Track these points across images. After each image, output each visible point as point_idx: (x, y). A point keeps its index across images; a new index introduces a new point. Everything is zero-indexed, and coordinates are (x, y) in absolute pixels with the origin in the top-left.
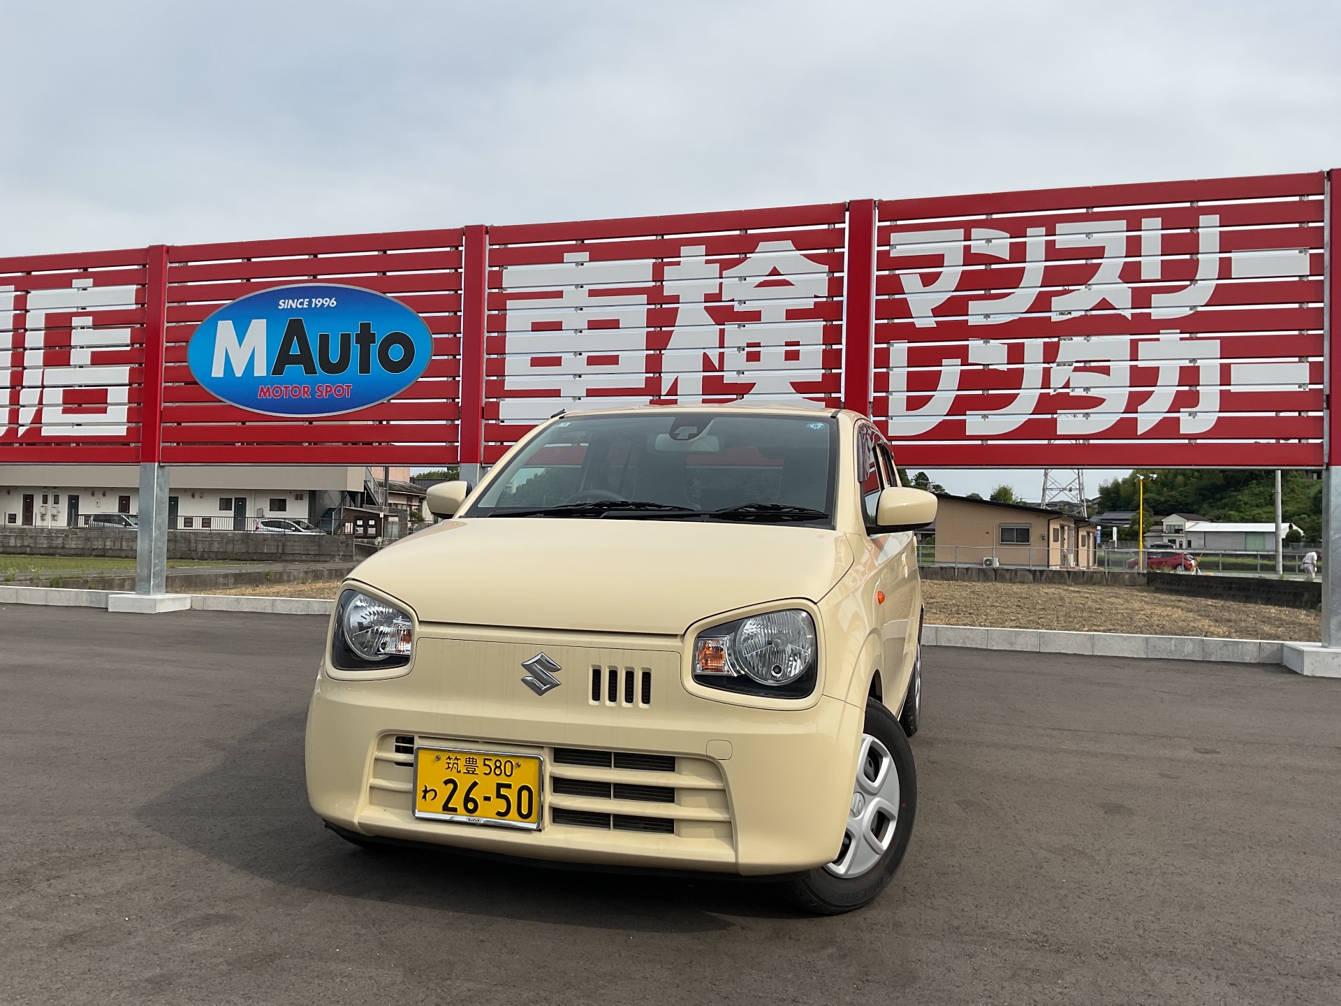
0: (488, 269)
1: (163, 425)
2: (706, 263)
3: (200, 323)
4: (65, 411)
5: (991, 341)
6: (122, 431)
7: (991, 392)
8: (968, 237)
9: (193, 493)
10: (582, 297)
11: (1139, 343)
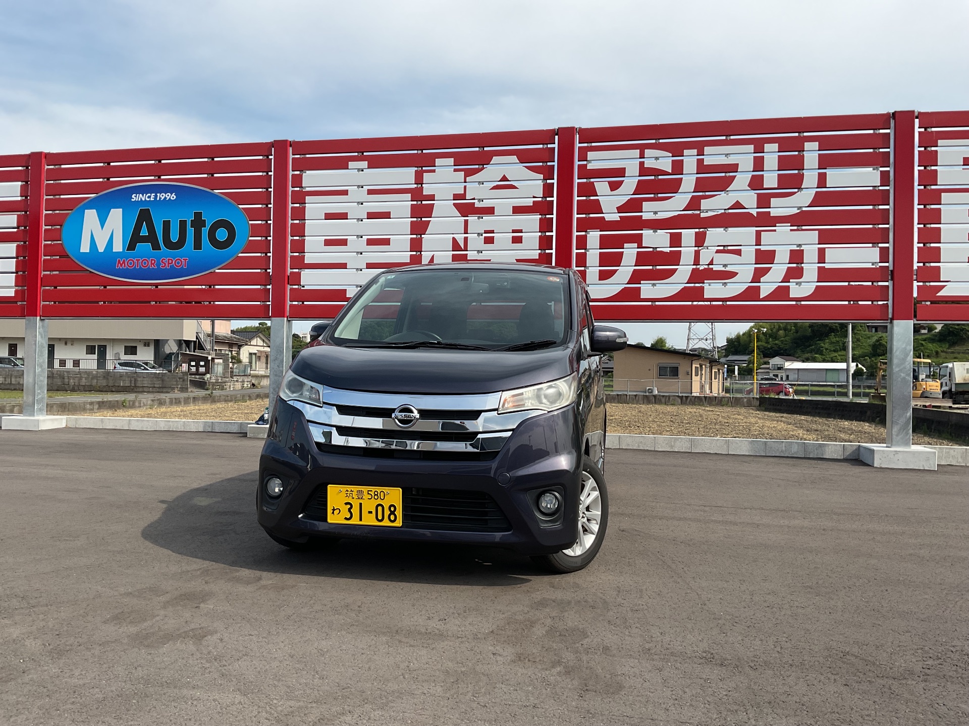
0: (291, 173)
1: (43, 288)
2: (454, 171)
3: (70, 212)
5: (658, 231)
6: (11, 293)
7: (658, 267)
8: (642, 156)
9: (66, 341)
10: (362, 194)
11: (762, 233)
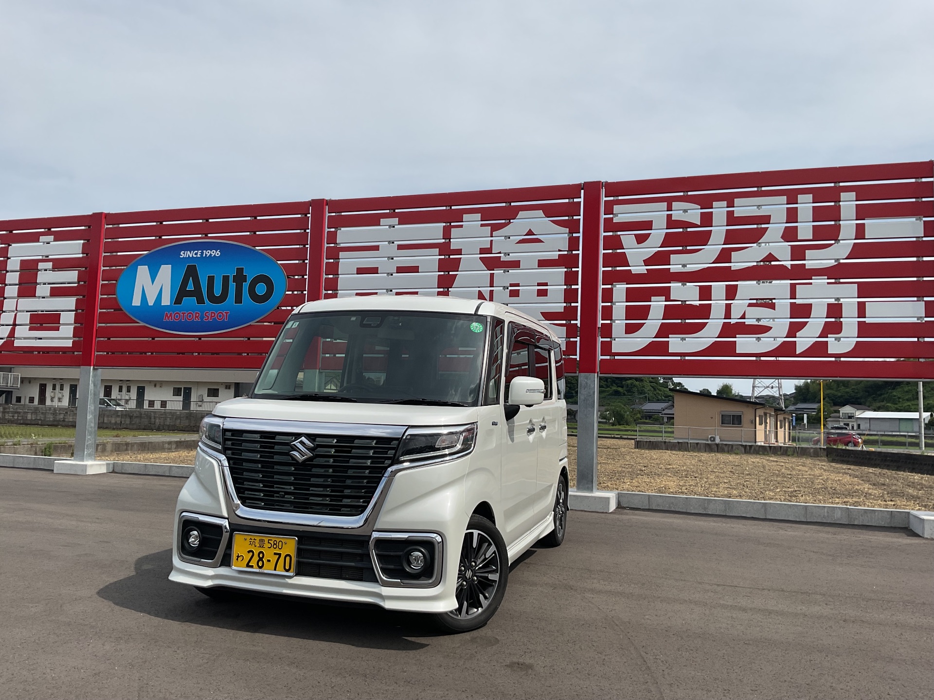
0: (326, 230)
1: (97, 339)
2: (481, 226)
3: (125, 267)
4: (30, 329)
5: (688, 284)
6: (69, 343)
7: (687, 321)
8: (669, 208)
10: (393, 250)
11: (797, 286)
